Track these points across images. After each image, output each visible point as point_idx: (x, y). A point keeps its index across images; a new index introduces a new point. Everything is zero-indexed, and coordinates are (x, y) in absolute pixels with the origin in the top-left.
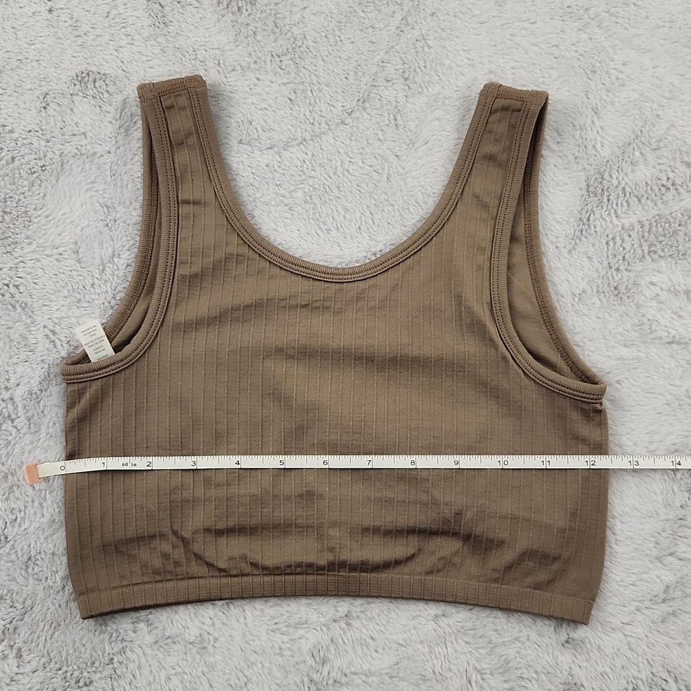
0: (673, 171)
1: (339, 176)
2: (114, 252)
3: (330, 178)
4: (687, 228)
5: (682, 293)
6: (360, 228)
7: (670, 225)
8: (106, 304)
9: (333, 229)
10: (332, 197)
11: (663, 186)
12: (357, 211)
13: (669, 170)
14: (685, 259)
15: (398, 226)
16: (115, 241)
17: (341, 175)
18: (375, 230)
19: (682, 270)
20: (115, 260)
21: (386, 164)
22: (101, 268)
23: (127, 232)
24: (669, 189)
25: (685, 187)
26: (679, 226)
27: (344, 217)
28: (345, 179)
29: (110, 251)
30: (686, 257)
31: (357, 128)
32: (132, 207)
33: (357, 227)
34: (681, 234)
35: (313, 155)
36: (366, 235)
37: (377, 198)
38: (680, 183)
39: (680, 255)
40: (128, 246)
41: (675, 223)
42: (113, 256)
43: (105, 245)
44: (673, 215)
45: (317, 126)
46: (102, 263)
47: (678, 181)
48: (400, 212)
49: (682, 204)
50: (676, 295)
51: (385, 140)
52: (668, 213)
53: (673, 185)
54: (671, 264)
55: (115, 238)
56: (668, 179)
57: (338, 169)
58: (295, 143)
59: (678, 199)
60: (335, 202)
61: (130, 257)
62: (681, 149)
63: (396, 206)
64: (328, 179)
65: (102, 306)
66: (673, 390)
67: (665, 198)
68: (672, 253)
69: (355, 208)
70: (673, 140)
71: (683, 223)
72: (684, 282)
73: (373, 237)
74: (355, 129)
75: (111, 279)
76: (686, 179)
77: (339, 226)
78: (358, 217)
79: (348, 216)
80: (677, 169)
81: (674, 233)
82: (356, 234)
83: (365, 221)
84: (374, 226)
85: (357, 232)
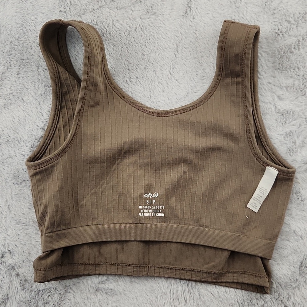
0: (281, 25)
1: (110, 29)
3: (105, 29)
4: (287, 54)
5: (284, 87)
6: (121, 54)
7: (279, 53)
10: (107, 39)
11: (276, 33)
12: (119, 46)
13: (279, 24)
14: (287, 70)
15: (140, 54)
17: (111, 28)
18: (129, 56)
19: (284, 76)
21: (135, 22)
24: (279, 34)
25: (287, 33)
26: (284, 53)
27: (113, 49)
28: (113, 30)
30: (287, 69)
31: (120, 3)
32: (6, 43)
33: (120, 54)
34: (285, 57)
35: (98, 17)
36: (124, 59)
37: (129, 39)
38: (285, 31)
39: (283, 68)
40: (3, 63)
41: (282, 52)
44: (281, 48)
45: (100, 2)
47: (284, 30)
48: (141, 47)
49: (285, 42)
50: (281, 89)
51: (135, 10)
52: (278, 47)
53: (281, 32)
54: (279, 72)
56: (279, 29)
57: (110, 25)
58: (88, 11)
59: (283, 40)
60: (108, 41)
61: (4, 69)
62: (286, 14)
63: (139, 44)
64: (104, 29)
66: (278, 137)
67: (277, 39)
68: (279, 67)
69: (118, 44)
70: (282, 10)
71: (285, 52)
72: (285, 82)
73: (128, 59)
74: (119, 4)
76: (288, 29)
77: (110, 53)
78: (120, 49)
79: (115, 48)
80: (283, 24)
81: (281, 57)
82: (119, 58)
83: (124, 51)
84: (128, 54)
85: (120, 57)
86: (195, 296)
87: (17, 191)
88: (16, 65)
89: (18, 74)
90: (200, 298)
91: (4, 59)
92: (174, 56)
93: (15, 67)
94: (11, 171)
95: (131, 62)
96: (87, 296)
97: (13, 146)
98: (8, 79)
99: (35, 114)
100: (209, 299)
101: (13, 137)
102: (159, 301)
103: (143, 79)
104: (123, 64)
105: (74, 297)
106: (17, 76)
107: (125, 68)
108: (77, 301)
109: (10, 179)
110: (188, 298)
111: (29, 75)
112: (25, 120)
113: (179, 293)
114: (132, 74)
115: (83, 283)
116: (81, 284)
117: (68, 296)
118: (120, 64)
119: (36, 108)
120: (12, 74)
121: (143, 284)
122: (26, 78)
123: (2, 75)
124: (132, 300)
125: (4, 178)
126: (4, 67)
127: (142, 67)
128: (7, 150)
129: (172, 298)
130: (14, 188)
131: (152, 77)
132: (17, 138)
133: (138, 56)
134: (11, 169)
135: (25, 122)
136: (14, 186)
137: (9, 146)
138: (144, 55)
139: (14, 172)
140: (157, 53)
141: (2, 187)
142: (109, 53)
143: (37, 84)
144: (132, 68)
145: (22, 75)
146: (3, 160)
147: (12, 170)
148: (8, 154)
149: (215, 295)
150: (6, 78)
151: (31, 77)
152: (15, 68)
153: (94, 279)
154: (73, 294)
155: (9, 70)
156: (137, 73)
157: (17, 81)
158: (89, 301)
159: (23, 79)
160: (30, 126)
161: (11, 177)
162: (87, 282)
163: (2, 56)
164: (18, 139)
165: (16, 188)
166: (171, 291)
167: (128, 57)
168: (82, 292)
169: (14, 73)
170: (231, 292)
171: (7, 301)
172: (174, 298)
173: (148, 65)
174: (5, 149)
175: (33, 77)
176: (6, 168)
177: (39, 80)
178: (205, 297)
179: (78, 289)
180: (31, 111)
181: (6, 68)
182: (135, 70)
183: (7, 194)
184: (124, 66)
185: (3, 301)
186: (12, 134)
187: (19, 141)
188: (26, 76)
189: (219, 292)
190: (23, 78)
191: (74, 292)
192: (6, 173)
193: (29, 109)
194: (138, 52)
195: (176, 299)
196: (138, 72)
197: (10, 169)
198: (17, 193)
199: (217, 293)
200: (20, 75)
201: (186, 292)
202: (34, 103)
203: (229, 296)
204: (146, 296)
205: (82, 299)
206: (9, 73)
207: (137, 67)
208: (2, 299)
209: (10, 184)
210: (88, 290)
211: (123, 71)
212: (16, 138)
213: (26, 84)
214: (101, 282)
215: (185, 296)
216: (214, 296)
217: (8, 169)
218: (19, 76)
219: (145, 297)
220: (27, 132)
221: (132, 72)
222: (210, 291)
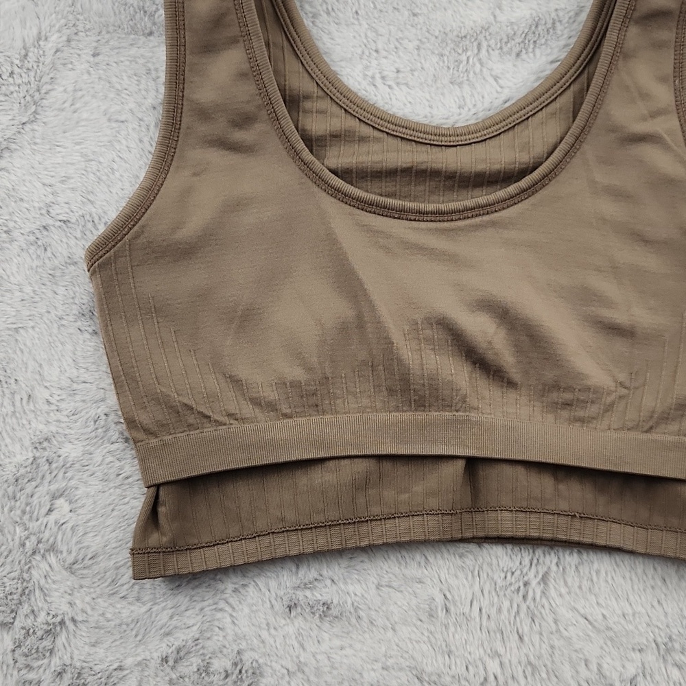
2: (40, 33)
8: (28, 98)
9: (322, 13)
16: (42, 20)
20: (41, 43)
22: (23, 52)
23: (57, 9)
29: (35, 31)
42: (39, 39)
43: (28, 24)
46: (25, 48)
55: (41, 16)
65: (22, 101)
75: (35, 67)
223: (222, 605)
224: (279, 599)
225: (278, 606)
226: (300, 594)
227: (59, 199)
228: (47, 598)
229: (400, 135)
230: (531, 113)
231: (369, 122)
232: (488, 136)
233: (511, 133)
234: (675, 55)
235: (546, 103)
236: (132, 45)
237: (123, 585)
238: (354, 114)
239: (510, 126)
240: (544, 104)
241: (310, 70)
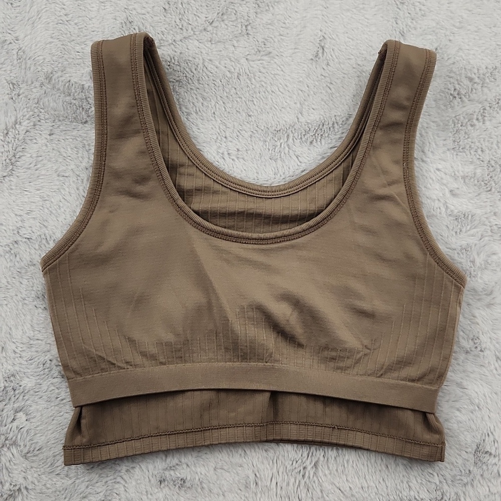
0: (459, 84)
1: (199, 72)
2: (16, 120)
3: (192, 72)
4: (467, 128)
5: (460, 178)
6: (214, 113)
7: (455, 125)
8: (8, 161)
9: (193, 113)
10: (193, 88)
11: (451, 94)
12: (212, 100)
13: (456, 82)
14: (465, 152)
15: (244, 114)
16: (18, 111)
17: (201, 71)
18: (226, 116)
19: (461, 161)
20: (17, 126)
21: (239, 66)
22: (5, 132)
23: (28, 105)
24: (455, 97)
25: (468, 97)
26: (461, 126)
27: (202, 103)
28: (204, 74)
29: (13, 119)
30: (465, 150)
31: (216, 34)
32: (33, 85)
33: (212, 112)
34: (463, 132)
35: (181, 53)
36: (218, 120)
37: (228, 91)
38: (464, 93)
39: (460, 149)
40: (27, 116)
41: (458, 123)
42: (16, 123)
43: (9, 114)
44: (457, 117)
45: (185, 31)
46: (6, 129)
47: (463, 92)
48: (246, 103)
49: (464, 109)
50: (456, 179)
51: (238, 46)
52: (454, 116)
53: (458, 94)
54: (453, 155)
55: (17, 109)
56: (455, 89)
57: (199, 66)
58: (166, 43)
59: (461, 106)
60: (195, 92)
61: (29, 125)
62: (466, 67)
63: (244, 99)
64: (190, 73)
65: (4, 162)
66: (449, 252)
67: (452, 104)
68: (454, 147)
69: (211, 98)
70: (461, 60)
71: (464, 125)
72: (463, 169)
73: (224, 121)
74: (214, 35)
75: (13, 141)
76: (469, 90)
77: (198, 110)
78: (213, 104)
79: (205, 103)
80: (462, 82)
81: (457, 131)
82: (211, 118)
83: (219, 108)
84: (225, 113)
85: (212, 116)
86: (314, 492)
87: (41, 318)
88: (47, 119)
89: (50, 135)
90: (323, 497)
91: (29, 110)
92: (296, 119)
93: (46, 122)
94: (32, 287)
95: (229, 125)
96: (146, 489)
97: (37, 247)
98: (35, 141)
99: (76, 198)
100: (336, 499)
101: (39, 234)
102: (258, 499)
103: (247, 153)
104: (217, 127)
105: (126, 490)
106: (48, 137)
107: (221, 134)
108: (129, 496)
109: (31, 300)
110: (304, 495)
111: (68, 137)
112: (59, 206)
113: (290, 488)
114: (230, 143)
115: (141, 468)
116: (137, 470)
117: (116, 489)
118: (212, 128)
119: (78, 189)
120: (40, 134)
121: (234, 473)
122: (63, 141)
123: (25, 135)
124: (216, 496)
125: (21, 298)
126: (28, 121)
127: (247, 135)
128: (28, 254)
129: (279, 496)
130: (36, 314)
131: (261, 150)
132: (45, 235)
133: (240, 117)
134: (33, 284)
135: (58, 210)
136: (36, 311)
137: (31, 247)
138: (250, 116)
139: (37, 289)
140: (271, 115)
141: (17, 312)
142: (196, 110)
143: (80, 152)
144: (231, 134)
145: (58, 137)
146: (21, 269)
147: (35, 284)
148: (28, 259)
149: (345, 493)
150: (31, 140)
151: (71, 140)
152: (46, 124)
153: (158, 463)
154: (124, 486)
155: (37, 127)
156: (238, 144)
157: (49, 145)
158: (149, 496)
159: (59, 142)
160: (66, 217)
161: (32, 296)
162: (147, 468)
163: (26, 104)
164: (46, 237)
165: (38, 314)
166: (278, 484)
167: (226, 119)
168: (139, 482)
169: (45, 132)
170: (370, 488)
171: (17, 493)
172: (282, 495)
173: (255, 132)
174: (24, 251)
175: (75, 140)
176: (25, 282)
177: (85, 145)
178: (330, 495)
179: (131, 477)
180: (69, 193)
181: (32, 124)
182: (236, 139)
183: (24, 323)
184: (219, 131)
185: (11, 493)
186: (37, 228)
187: (48, 239)
188: (63, 138)
189: (353, 488)
190: (59, 140)
191: (126, 482)
192: (25, 289)
193: (67, 189)
194: (241, 111)
195: (285, 498)
196: (239, 141)
197: (31, 283)
198: (41, 322)
199: (348, 489)
200: (54, 136)
201: (301, 487)
202: (73, 182)
203: (366, 495)
204: (239, 491)
205: (137, 494)
206: (36, 132)
207: (238, 133)
208: (10, 490)
209: (30, 307)
210: (147, 479)
211: (217, 138)
212: (43, 235)
213: (62, 150)
214: (169, 468)
215: (299, 493)
216: (344, 495)
217: (28, 284)
218: (52, 137)
219: (237, 493)
220: (62, 226)
221: (231, 142)
222: (338, 485)
223: (119, 479)
224: (154, 477)
225: (153, 480)
226: (167, 473)
227: (25, 224)
228: (11, 474)
229: (238, 190)
230: (317, 180)
231: (220, 182)
232: (291, 193)
233: (305, 191)
234: (404, 148)
235: (327, 173)
236: (74, 129)
237: (57, 467)
238: (210, 176)
239: (304, 187)
240: (325, 175)
241: (184, 149)
